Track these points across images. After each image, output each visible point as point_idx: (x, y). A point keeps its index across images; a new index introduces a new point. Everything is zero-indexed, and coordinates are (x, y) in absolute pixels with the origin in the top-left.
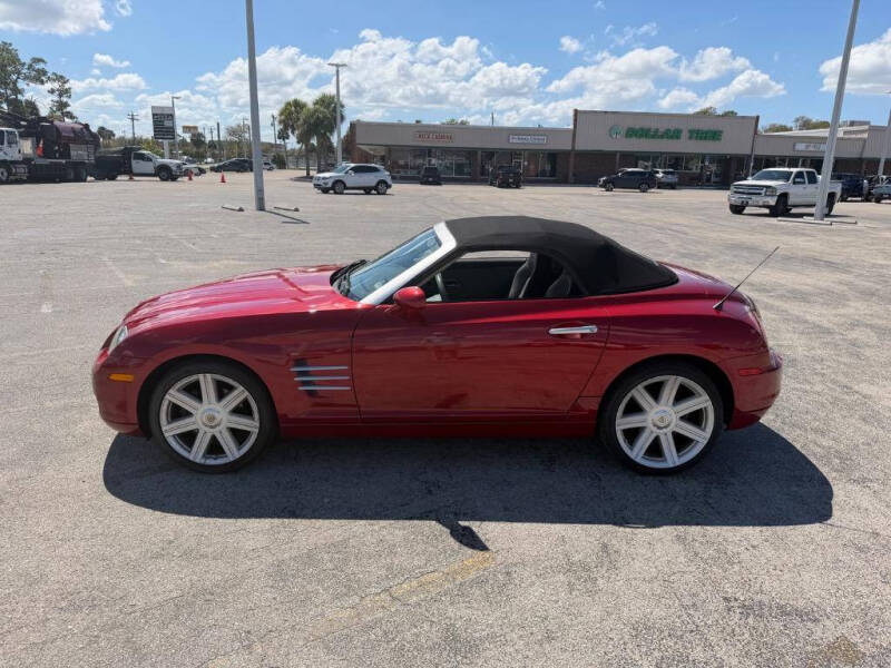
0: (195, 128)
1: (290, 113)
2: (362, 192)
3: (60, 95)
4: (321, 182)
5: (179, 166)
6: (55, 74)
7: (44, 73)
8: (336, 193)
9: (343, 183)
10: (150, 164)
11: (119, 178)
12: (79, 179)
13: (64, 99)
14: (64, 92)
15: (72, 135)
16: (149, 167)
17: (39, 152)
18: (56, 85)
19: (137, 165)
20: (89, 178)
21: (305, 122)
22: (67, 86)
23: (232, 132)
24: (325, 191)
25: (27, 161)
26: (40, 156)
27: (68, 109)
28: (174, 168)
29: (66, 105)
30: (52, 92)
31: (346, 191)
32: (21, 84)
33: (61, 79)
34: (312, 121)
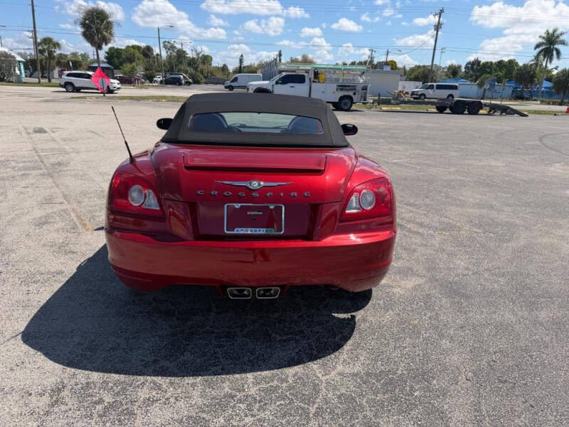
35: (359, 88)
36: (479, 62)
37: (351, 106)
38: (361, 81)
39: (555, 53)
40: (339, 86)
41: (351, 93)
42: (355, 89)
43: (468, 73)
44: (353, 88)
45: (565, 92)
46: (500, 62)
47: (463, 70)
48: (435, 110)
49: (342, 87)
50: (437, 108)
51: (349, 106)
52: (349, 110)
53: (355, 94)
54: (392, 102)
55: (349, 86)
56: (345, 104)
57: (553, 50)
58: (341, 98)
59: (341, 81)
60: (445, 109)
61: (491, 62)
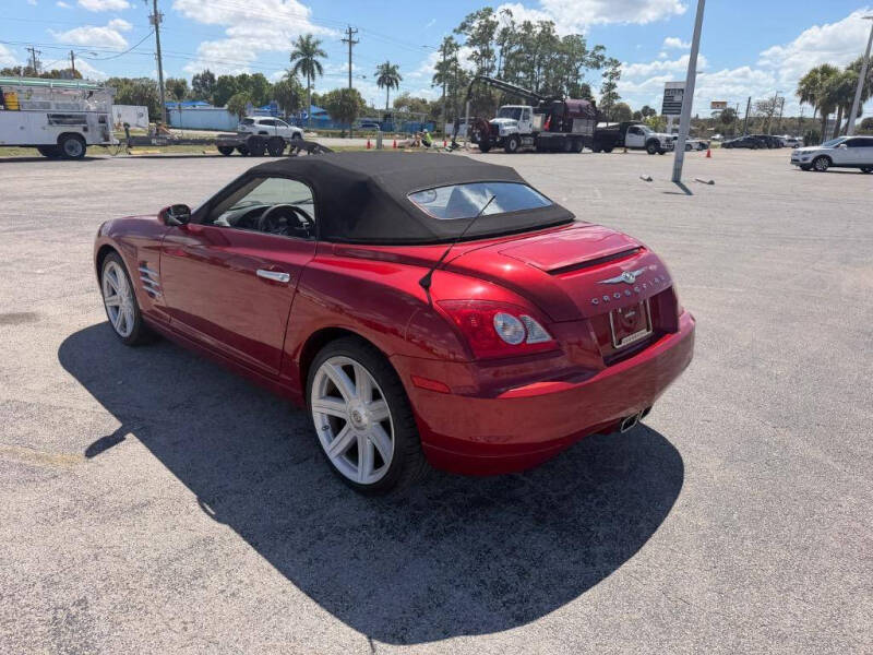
0: (725, 103)
1: (814, 81)
2: (859, 170)
3: (611, 78)
4: (800, 158)
5: (668, 140)
6: (611, 59)
7: (603, 58)
8: (816, 170)
9: (829, 159)
10: (643, 137)
11: (614, 151)
12: (576, 150)
13: (613, 81)
14: (616, 75)
15: (578, 111)
16: (639, 140)
17: (546, 127)
18: (610, 69)
19: (631, 139)
20: (585, 150)
21: (828, 90)
22: (618, 69)
23: (763, 106)
24: (805, 168)
25: (535, 134)
26: (546, 130)
27: (615, 90)
28: (663, 142)
29: (614, 86)
30: (605, 75)
31: (829, 169)
32: (582, 70)
33: (616, 63)
34: (836, 89)
35: (93, 119)
36: (212, 77)
37: (84, 151)
38: (93, 108)
39: (315, 67)
40: (54, 116)
41: (78, 129)
42: (84, 122)
43: (199, 92)
44: (81, 120)
45: (343, 120)
46: (244, 77)
47: (191, 87)
48: (217, 152)
49: (57, 119)
50: (220, 149)
51: (80, 151)
52: (81, 158)
53: (85, 129)
54: (154, 141)
55: (70, 116)
56: (72, 148)
57: (311, 64)
58: (63, 137)
59: (53, 108)
60: (232, 150)
61: (232, 78)
